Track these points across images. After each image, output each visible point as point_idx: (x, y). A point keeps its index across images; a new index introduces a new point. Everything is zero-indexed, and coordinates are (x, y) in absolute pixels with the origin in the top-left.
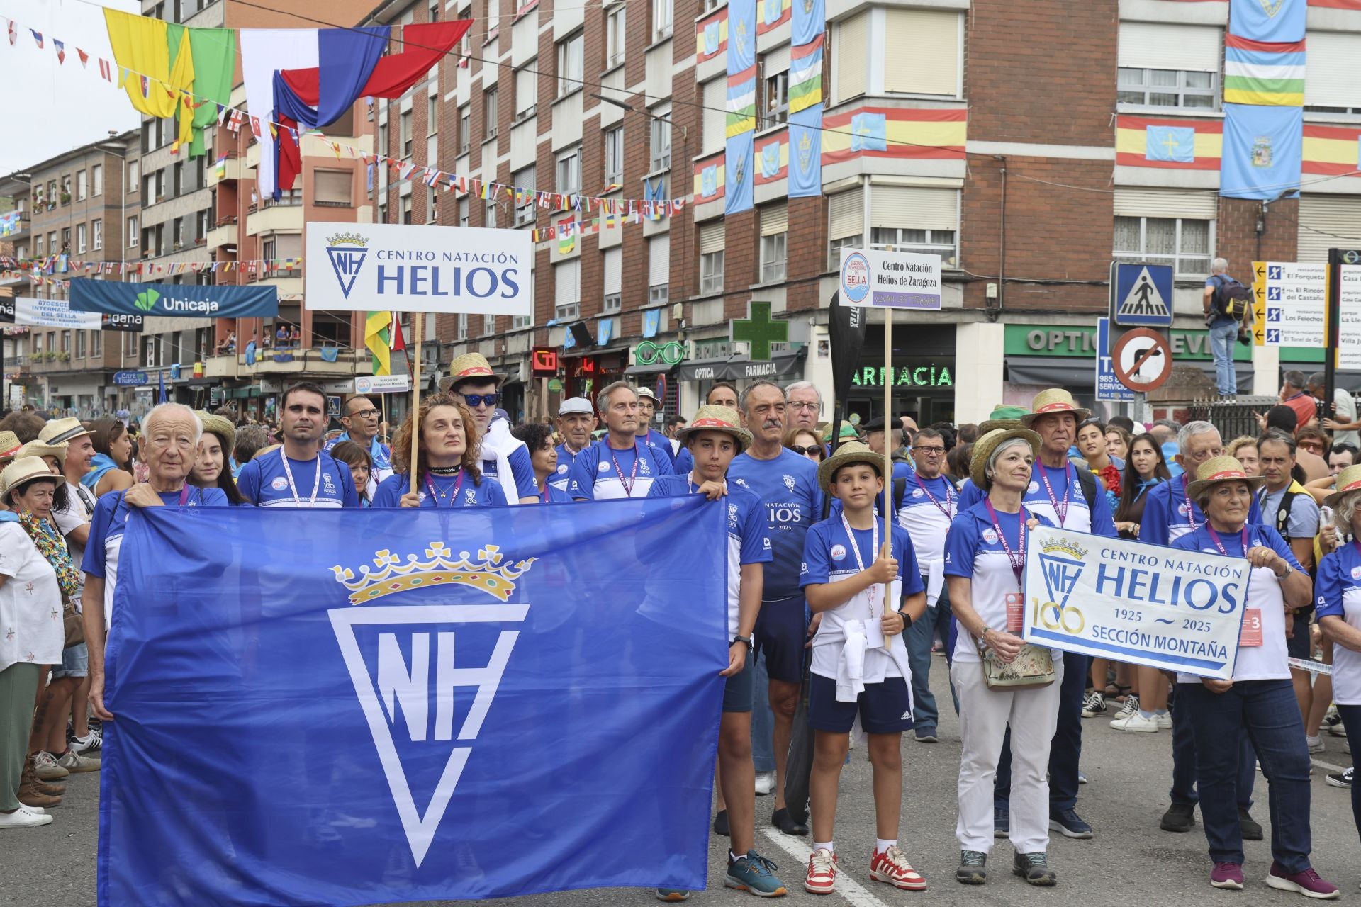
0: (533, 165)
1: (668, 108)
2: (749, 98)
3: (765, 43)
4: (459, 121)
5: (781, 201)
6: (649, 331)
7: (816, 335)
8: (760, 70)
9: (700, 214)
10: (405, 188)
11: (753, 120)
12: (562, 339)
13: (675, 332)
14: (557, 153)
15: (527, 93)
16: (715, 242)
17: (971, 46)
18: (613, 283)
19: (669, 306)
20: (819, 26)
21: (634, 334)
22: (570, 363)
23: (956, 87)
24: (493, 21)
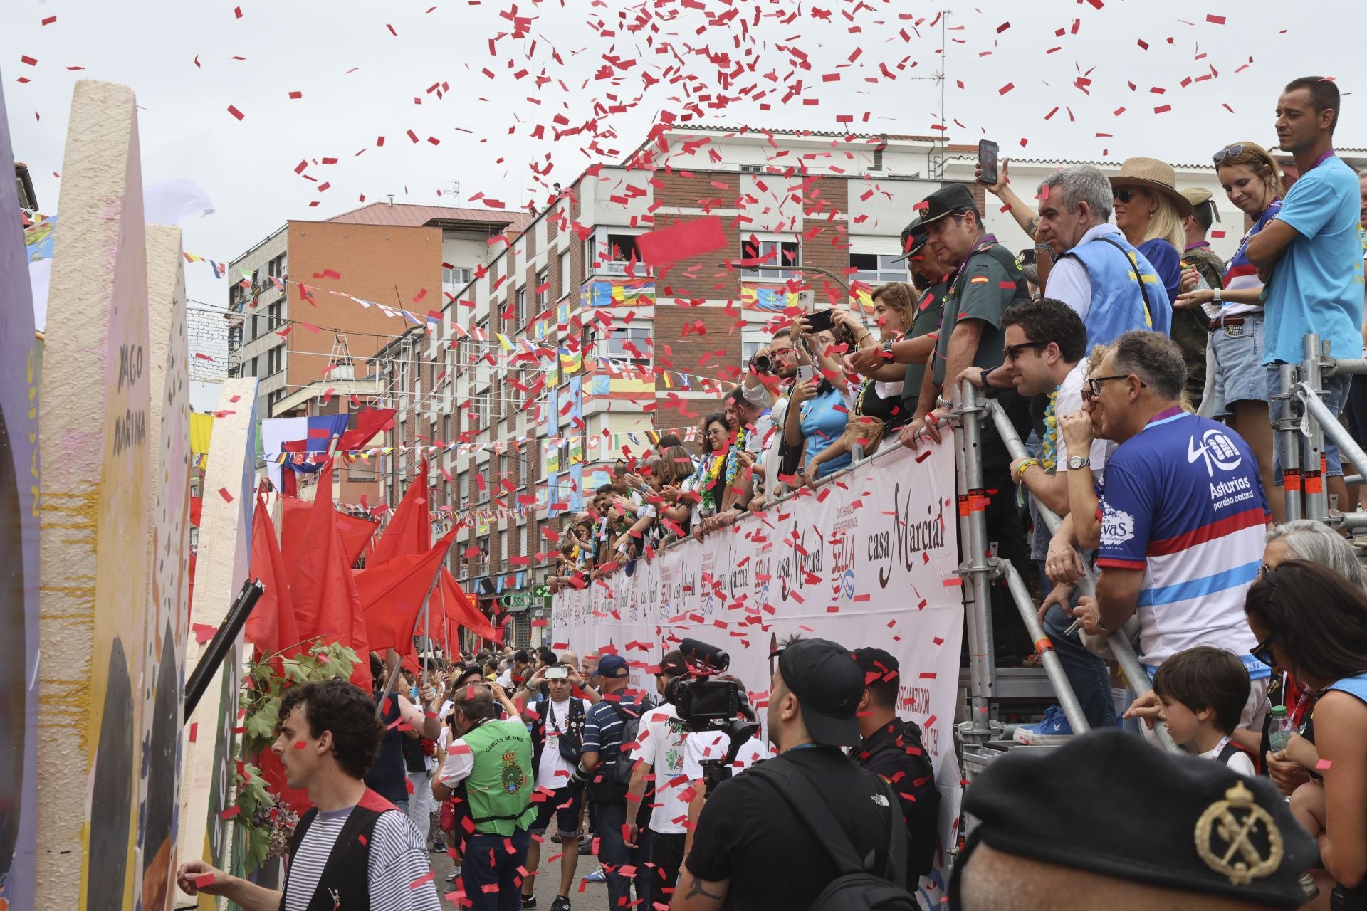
0: (466, 472)
1: (524, 450)
3: (563, 421)
4: (432, 433)
6: (518, 587)
8: (560, 436)
9: (540, 515)
11: (557, 465)
13: (528, 587)
14: (480, 465)
15: (465, 427)
18: (505, 556)
19: (526, 570)
20: (580, 419)
21: (512, 587)
24: (448, 372)
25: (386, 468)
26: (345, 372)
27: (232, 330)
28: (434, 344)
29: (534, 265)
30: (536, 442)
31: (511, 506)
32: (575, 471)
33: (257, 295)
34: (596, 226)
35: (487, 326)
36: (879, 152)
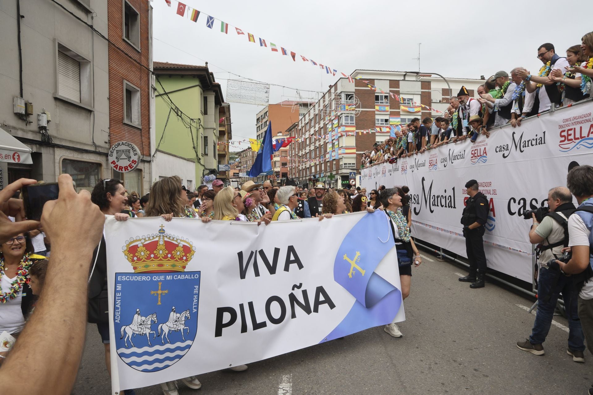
0: (308, 152)
1: (323, 146)
2: (331, 146)
3: (333, 138)
4: (300, 145)
5: (335, 159)
6: (322, 176)
7: (339, 177)
8: (332, 142)
9: (327, 160)
10: (293, 155)
11: (331, 149)
12: (312, 177)
13: (325, 176)
14: (311, 151)
15: (308, 143)
16: (328, 164)
17: (356, 140)
18: (318, 170)
19: (324, 173)
20: (338, 137)
21: (320, 177)
22: (314, 180)
23: (354, 145)
24: (304, 131)
25: (289, 153)
26: (281, 134)
27: (257, 128)
28: (300, 126)
29: (325, 104)
30: (326, 144)
31: (320, 158)
32: (336, 150)
33: (262, 119)
34: (341, 92)
35: (313, 120)
36: (405, 76)
